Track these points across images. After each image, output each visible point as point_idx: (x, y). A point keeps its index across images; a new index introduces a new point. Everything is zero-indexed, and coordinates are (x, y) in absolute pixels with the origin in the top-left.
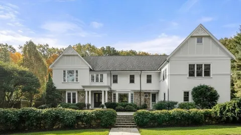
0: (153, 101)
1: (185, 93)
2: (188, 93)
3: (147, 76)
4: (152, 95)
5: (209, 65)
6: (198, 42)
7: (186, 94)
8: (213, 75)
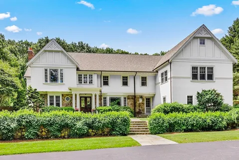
0: (147, 106)
1: (188, 97)
2: (191, 97)
3: (142, 78)
4: (147, 99)
5: (212, 68)
6: (201, 43)
7: (190, 99)
8: (216, 78)
